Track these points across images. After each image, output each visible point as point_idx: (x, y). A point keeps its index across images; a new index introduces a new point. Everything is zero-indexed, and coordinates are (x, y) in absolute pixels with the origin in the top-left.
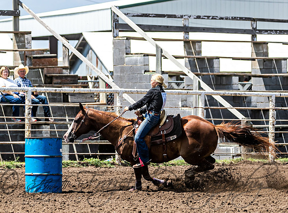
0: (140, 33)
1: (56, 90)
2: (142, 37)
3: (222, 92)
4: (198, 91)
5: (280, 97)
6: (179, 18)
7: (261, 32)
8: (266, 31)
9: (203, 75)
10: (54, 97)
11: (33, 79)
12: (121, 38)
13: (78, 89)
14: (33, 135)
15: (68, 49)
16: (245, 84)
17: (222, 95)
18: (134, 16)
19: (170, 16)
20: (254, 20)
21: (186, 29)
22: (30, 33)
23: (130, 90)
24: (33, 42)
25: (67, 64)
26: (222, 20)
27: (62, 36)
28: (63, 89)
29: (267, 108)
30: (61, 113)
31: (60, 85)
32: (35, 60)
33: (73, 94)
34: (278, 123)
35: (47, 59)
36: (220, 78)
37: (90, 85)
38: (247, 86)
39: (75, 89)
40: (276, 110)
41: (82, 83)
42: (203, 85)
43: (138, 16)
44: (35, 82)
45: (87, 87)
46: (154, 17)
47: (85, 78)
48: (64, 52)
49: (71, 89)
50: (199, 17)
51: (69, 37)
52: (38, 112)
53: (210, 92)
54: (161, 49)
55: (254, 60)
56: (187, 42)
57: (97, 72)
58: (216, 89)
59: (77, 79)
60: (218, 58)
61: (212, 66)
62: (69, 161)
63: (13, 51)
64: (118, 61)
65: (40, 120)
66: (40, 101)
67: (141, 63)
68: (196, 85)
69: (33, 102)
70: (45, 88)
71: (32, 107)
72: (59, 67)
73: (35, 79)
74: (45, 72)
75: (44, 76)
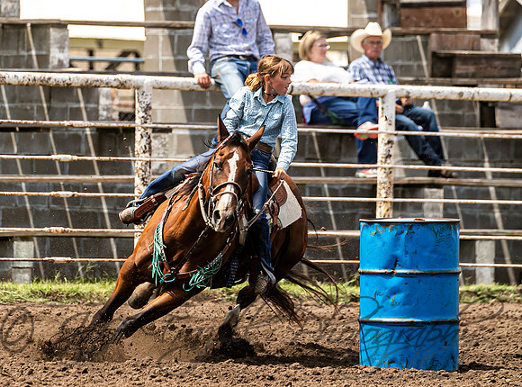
1: (461, 94)
10: (454, 112)
11: (399, 63)
25: (492, 25)
28: (481, 90)
30: (475, 157)
31: (473, 81)
32: (407, 12)
33: (508, 106)
35: (438, 10)
39: (514, 91)
49: (502, 91)
59: (518, 64)
62: (494, 287)
70: (430, 88)
72: (470, 32)
73: (406, 63)
74: (433, 45)
75: (430, 54)
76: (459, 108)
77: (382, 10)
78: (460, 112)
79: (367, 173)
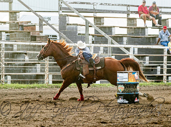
0: (76, 13)
6: (92, 4)
12: (64, 15)
19: (87, 3)
21: (95, 11)
22: (19, 12)
25: (41, 30)
26: (113, 6)
32: (25, 27)
35: (30, 27)
36: (115, 38)
46: (79, 4)
48: (40, 23)
50: (101, 4)
55: (128, 28)
60: (114, 27)
61: (111, 31)
64: (62, 28)
67: (76, 29)
73: (23, 38)
74: (31, 34)
75: (30, 36)
76: (35, 47)
77: (19, 27)
78: (35, 48)
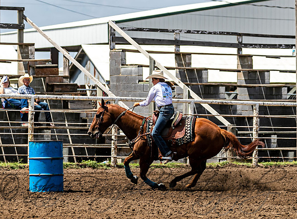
0: (134, 46)
1: (57, 98)
2: (136, 49)
3: (210, 101)
4: (187, 100)
5: (263, 106)
6: (171, 32)
7: (246, 46)
8: (251, 45)
9: (193, 85)
10: (55, 104)
11: (36, 87)
12: (117, 51)
13: (77, 97)
14: (35, 139)
15: (69, 60)
16: (231, 94)
17: (209, 103)
18: (129, 30)
19: (162, 31)
20: (240, 35)
21: (177, 43)
22: (33, 45)
23: (125, 98)
24: (36, 53)
25: (67, 74)
26: (210, 35)
27: (63, 47)
28: (64, 96)
29: (251, 116)
30: (62, 119)
31: (61, 93)
32: (38, 70)
33: (73, 102)
34: (261, 130)
35: (48, 69)
36: (208, 88)
37: (88, 93)
38: (233, 96)
39: (75, 97)
40: (259, 118)
41: (81, 91)
42: (193, 94)
43: (133, 30)
44: (37, 90)
45: (86, 95)
46: (147, 31)
47: (84, 87)
48: (64, 62)
49: (71, 96)
50: (189, 32)
51: (69, 49)
52: (40, 118)
53: (199, 100)
54: (154, 61)
55: (239, 71)
56: (178, 55)
57: (94, 82)
58: (205, 98)
59: (76, 87)
60: (206, 69)
61: (200, 77)
62: (68, 163)
63: (18, 61)
64: (114, 71)
65: (42, 125)
66: (42, 108)
67: (136, 73)
68: (186, 94)
69: (36, 108)
70: (46, 96)
71: (34, 113)
72: (60, 76)
74: (47, 81)
75: (46, 84)
77: (30, 69)
79: (25, 125)
